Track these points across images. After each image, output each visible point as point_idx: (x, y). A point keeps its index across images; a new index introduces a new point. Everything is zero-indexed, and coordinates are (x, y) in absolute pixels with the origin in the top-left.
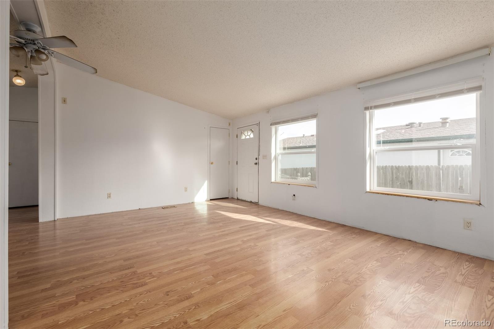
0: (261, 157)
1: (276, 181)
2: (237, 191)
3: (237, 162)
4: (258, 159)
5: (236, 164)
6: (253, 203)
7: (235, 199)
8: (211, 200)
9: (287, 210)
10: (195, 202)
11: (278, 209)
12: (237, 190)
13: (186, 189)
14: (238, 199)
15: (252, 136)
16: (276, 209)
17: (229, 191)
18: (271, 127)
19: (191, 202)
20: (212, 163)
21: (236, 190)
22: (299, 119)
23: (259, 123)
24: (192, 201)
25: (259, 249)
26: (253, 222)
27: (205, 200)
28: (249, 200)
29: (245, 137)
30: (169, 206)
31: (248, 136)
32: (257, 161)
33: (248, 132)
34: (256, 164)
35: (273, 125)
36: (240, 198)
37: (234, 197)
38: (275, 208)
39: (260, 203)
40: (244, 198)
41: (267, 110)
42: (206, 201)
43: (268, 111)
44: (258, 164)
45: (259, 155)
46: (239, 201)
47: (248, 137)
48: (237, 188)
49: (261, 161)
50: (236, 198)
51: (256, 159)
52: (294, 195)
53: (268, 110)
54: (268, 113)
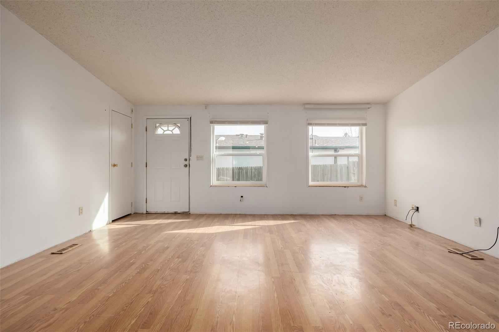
0: (193, 158)
1: (217, 184)
3: (146, 164)
4: (188, 160)
5: (145, 166)
6: (180, 213)
7: (143, 214)
8: (113, 221)
10: (93, 229)
13: (81, 211)
14: (148, 213)
15: (177, 132)
17: (132, 205)
19: (87, 231)
20: (115, 165)
21: (145, 202)
22: (249, 122)
23: (189, 118)
24: (89, 230)
27: (106, 222)
28: (171, 211)
29: (164, 132)
32: (187, 163)
33: (169, 125)
34: (186, 166)
35: (215, 123)
36: (151, 210)
39: (192, 211)
40: (159, 211)
42: (107, 224)
43: (206, 107)
44: (188, 166)
45: (190, 155)
47: (169, 132)
48: (146, 199)
49: (193, 162)
50: (145, 213)
52: (242, 197)
53: (207, 105)
54: (206, 109)
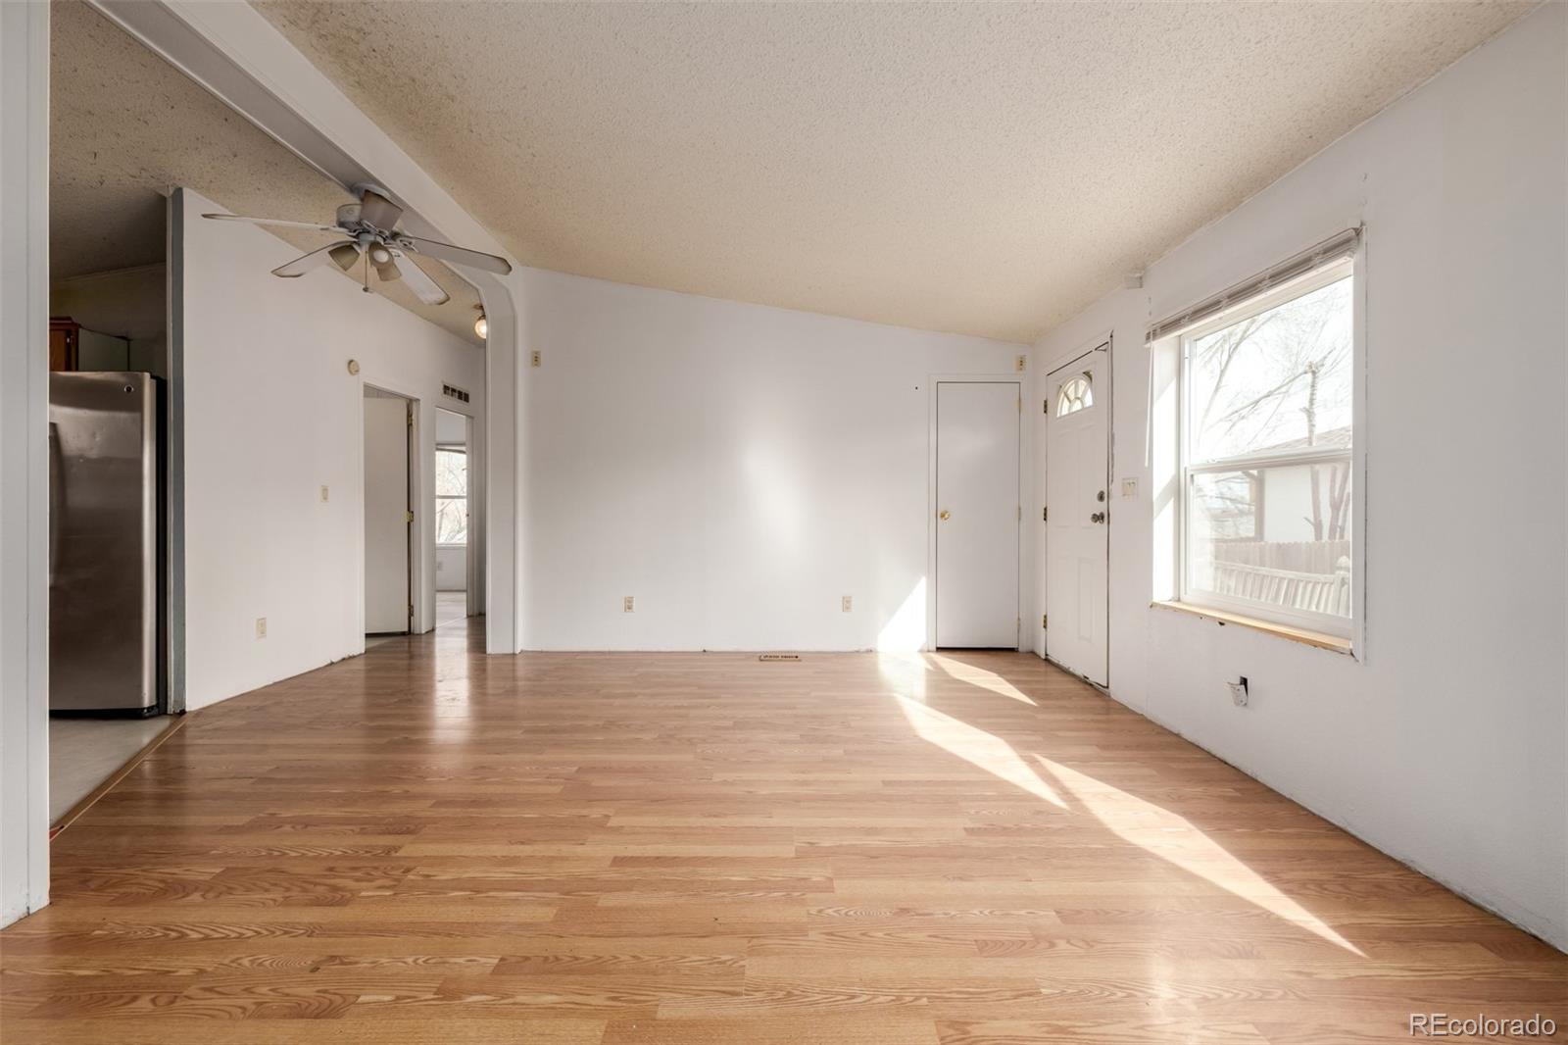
0: (1116, 488)
1: (1179, 600)
2: (1045, 627)
3: (1045, 509)
4: (1106, 495)
5: (1043, 517)
6: (1091, 685)
7: (1040, 658)
8: (939, 649)
9: (1214, 752)
10: (879, 649)
11: (1177, 735)
12: (1045, 622)
13: (847, 603)
14: (1047, 660)
15: (1089, 401)
16: (1171, 733)
17: (1019, 625)
18: (1148, 345)
19: (863, 649)
20: (944, 516)
21: (1042, 624)
23: (1109, 340)
24: (869, 647)
25: (813, 911)
26: (980, 771)
27: (919, 647)
28: (1079, 672)
29: (1071, 407)
30: (782, 652)
31: (1078, 402)
32: (1100, 508)
33: (1078, 383)
34: (1098, 518)
35: (1155, 337)
36: (1054, 657)
37: (1037, 651)
38: (1168, 727)
39: (1113, 690)
40: (1064, 661)
41: (1138, 275)
42: (921, 651)
43: (1141, 278)
44: (1105, 519)
45: (1110, 480)
46: (1050, 669)
47: (1077, 406)
48: (1045, 617)
49: (1117, 506)
50: (1043, 657)
51: (1101, 497)
52: (1244, 681)
53: (1138, 271)
54: (1141, 286)
